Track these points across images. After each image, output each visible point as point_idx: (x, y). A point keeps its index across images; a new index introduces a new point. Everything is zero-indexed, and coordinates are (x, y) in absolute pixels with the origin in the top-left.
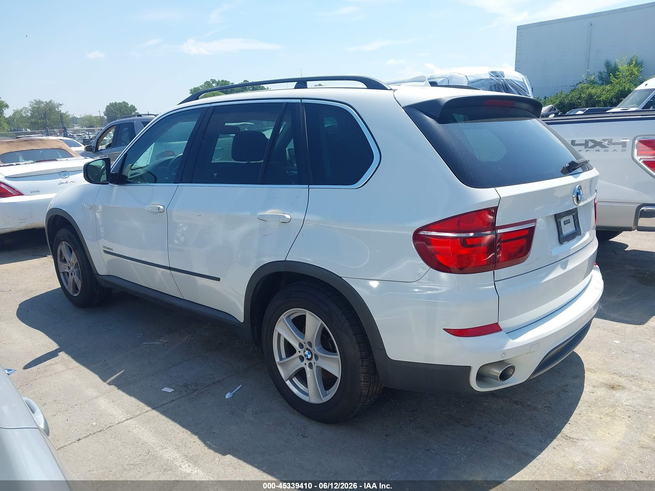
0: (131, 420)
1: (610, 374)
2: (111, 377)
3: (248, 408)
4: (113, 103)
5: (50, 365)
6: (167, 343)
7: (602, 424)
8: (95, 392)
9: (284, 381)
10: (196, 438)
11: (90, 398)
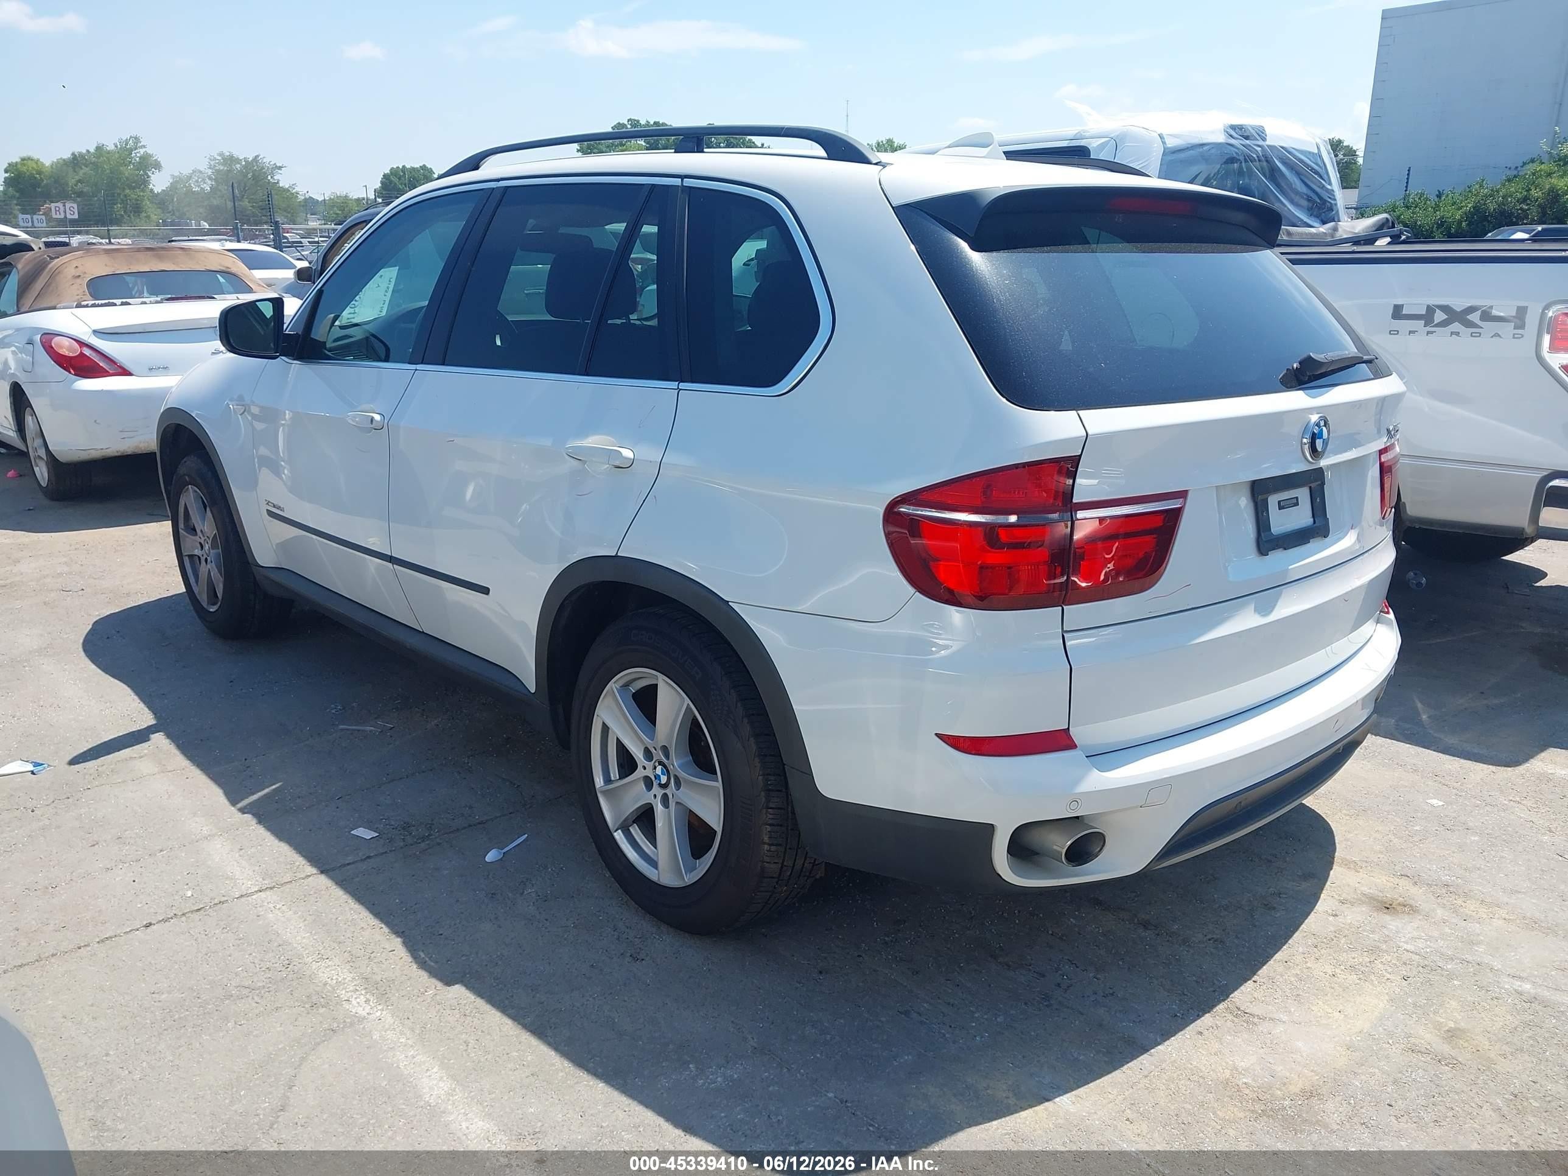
0: (268, 893)
1: (1392, 876)
2: (250, 796)
3: (531, 885)
4: (398, 167)
5: (126, 760)
6: (391, 728)
7: (1333, 988)
8: (207, 825)
9: (611, 832)
10: (397, 942)
11: (194, 837)
